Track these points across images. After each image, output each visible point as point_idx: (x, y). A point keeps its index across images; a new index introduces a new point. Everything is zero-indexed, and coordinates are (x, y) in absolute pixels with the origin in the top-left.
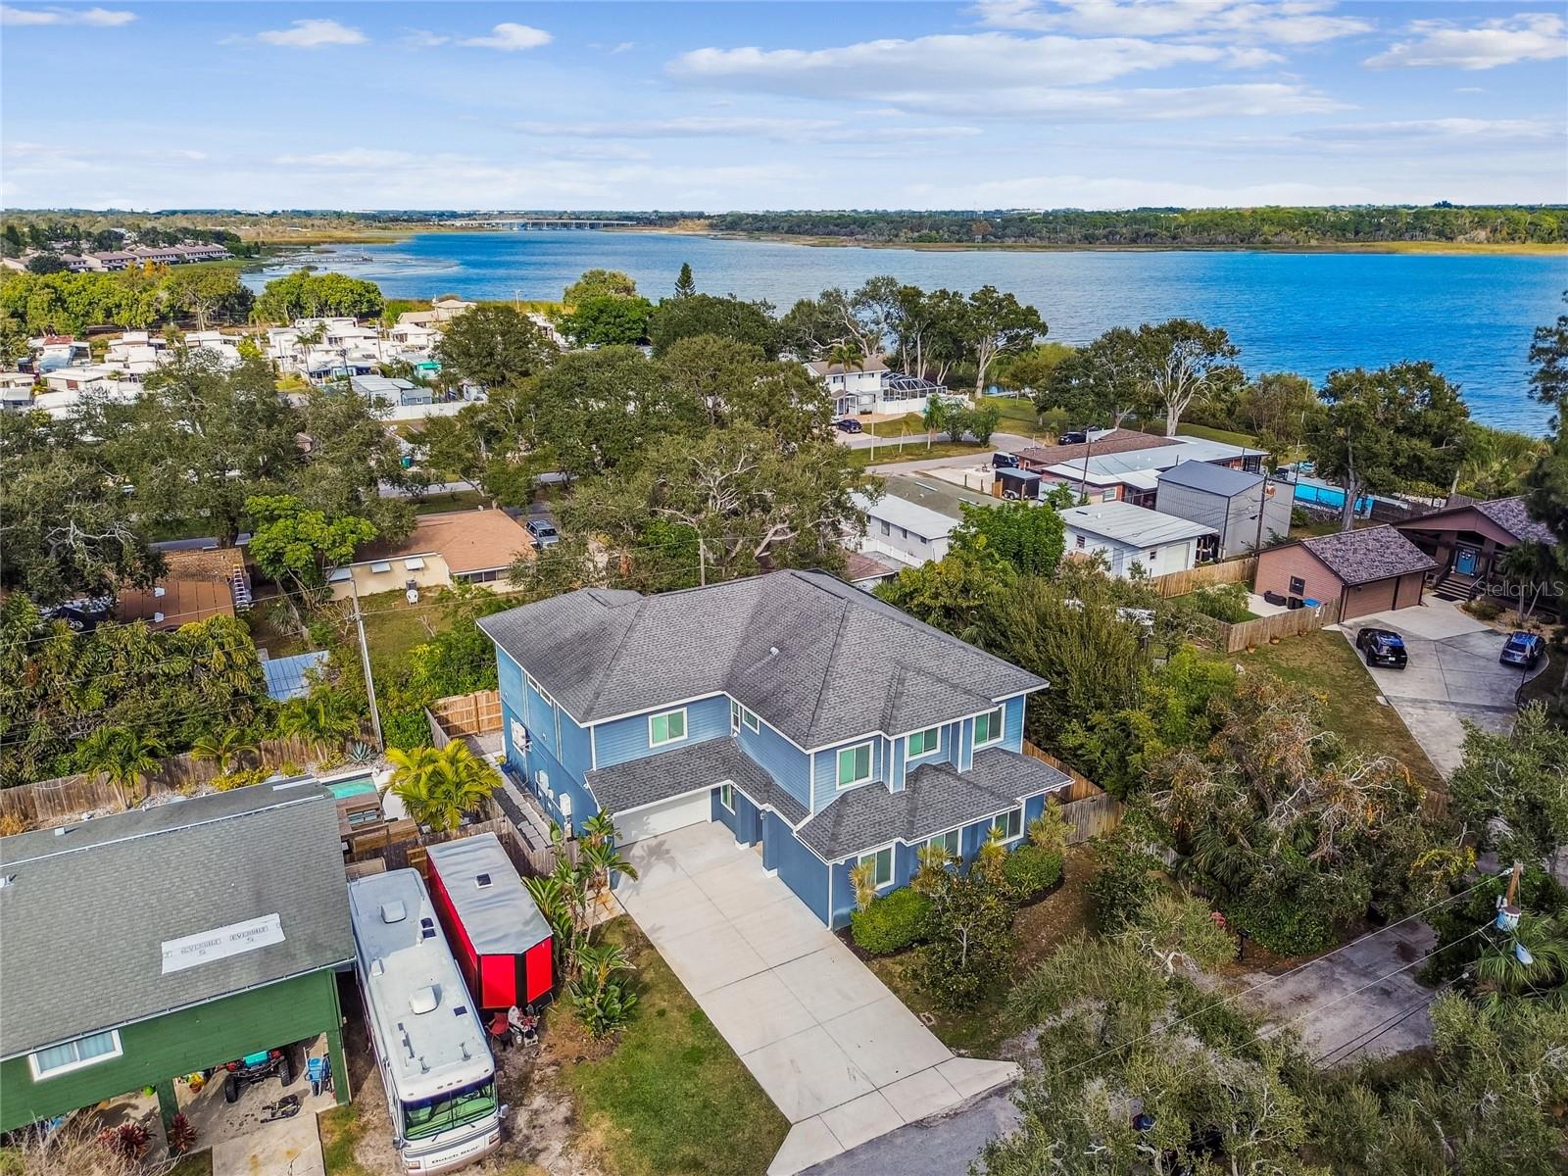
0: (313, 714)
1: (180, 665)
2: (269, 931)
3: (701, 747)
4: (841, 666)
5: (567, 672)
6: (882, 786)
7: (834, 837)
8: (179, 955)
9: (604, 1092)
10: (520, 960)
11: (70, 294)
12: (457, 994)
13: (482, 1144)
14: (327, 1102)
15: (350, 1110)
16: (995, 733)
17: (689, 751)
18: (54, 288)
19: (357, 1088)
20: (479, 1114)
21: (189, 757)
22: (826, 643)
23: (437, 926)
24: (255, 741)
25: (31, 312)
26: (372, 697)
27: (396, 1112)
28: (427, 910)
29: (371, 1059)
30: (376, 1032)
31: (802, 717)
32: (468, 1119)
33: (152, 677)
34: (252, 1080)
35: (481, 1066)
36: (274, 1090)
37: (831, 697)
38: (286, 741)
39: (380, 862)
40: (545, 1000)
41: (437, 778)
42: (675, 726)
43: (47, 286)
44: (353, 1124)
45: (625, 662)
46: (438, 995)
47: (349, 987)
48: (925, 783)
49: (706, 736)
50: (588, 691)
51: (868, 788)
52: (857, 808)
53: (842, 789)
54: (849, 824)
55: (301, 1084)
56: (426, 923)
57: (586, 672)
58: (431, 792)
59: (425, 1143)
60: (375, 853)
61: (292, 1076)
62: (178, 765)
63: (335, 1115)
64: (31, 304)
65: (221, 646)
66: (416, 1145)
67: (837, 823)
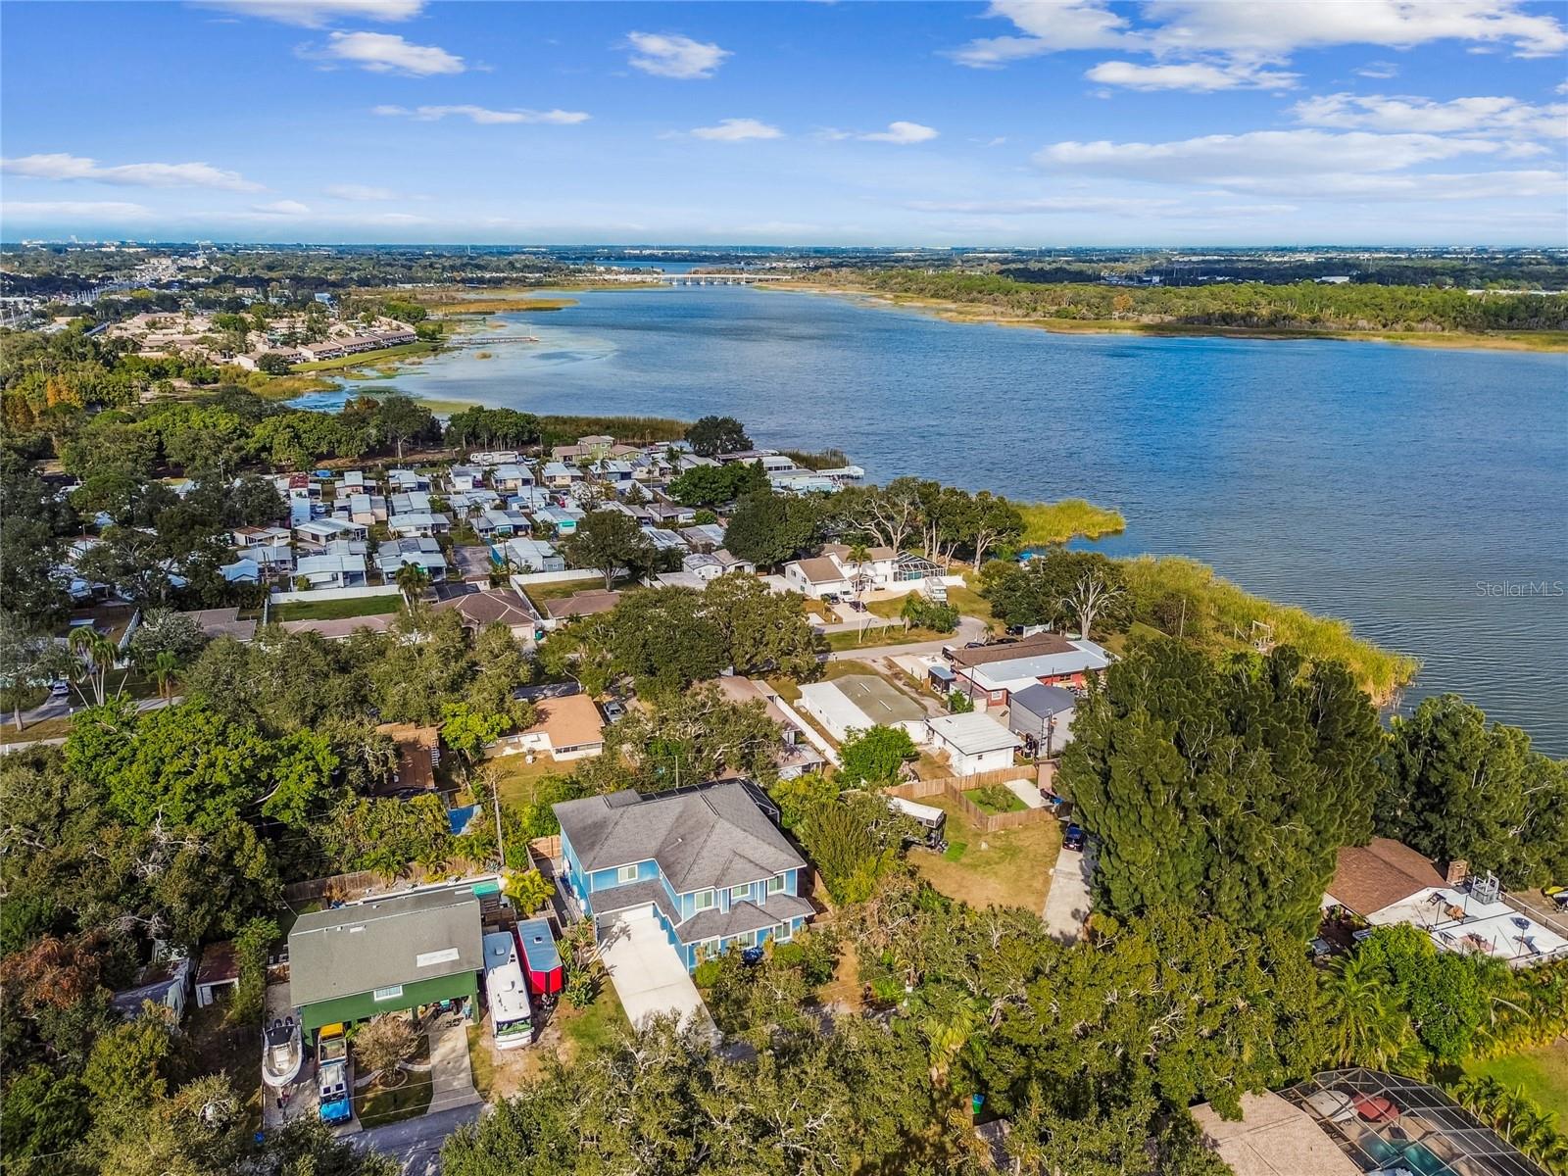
0: (471, 846)
1: (412, 818)
2: (453, 955)
3: (644, 883)
4: (705, 853)
5: (585, 843)
6: (718, 910)
7: (689, 933)
8: (424, 960)
9: (575, 1029)
10: (548, 974)
11: (305, 432)
12: (521, 985)
13: (524, 1041)
14: (470, 1023)
15: (479, 1027)
16: (780, 886)
17: (637, 885)
18: (293, 427)
19: (481, 1019)
20: (524, 1030)
21: (414, 864)
22: (701, 840)
23: (516, 957)
24: (444, 858)
25: (276, 446)
26: (500, 838)
27: (495, 1026)
28: (513, 951)
29: (487, 1010)
30: (489, 998)
31: (680, 878)
32: (520, 1031)
33: (400, 824)
34: (443, 1012)
35: (526, 1012)
36: (450, 1016)
37: (696, 868)
38: (458, 859)
39: (497, 927)
40: (557, 992)
41: (524, 889)
42: (632, 874)
43: (288, 426)
44: (479, 1031)
45: (611, 842)
46: (513, 984)
47: (481, 979)
48: (739, 910)
49: (648, 878)
50: (591, 855)
51: (711, 911)
52: (703, 920)
53: (697, 911)
54: (697, 927)
55: (461, 1015)
56: (513, 956)
57: (592, 845)
58: (521, 895)
59: (504, 1038)
60: (495, 923)
61: (458, 1012)
62: (409, 868)
63: (473, 1027)
64: (276, 441)
65: (431, 811)
66: (500, 1038)
67: (692, 927)
